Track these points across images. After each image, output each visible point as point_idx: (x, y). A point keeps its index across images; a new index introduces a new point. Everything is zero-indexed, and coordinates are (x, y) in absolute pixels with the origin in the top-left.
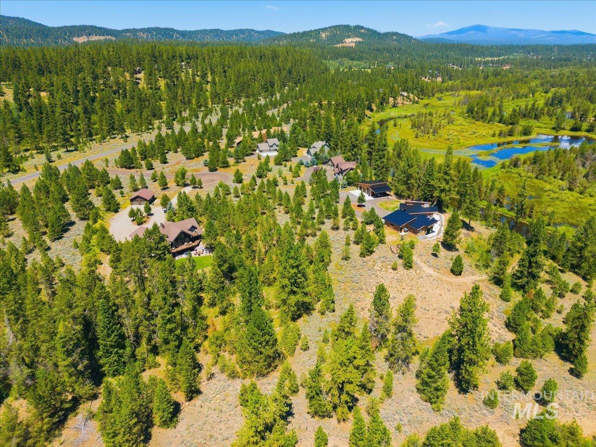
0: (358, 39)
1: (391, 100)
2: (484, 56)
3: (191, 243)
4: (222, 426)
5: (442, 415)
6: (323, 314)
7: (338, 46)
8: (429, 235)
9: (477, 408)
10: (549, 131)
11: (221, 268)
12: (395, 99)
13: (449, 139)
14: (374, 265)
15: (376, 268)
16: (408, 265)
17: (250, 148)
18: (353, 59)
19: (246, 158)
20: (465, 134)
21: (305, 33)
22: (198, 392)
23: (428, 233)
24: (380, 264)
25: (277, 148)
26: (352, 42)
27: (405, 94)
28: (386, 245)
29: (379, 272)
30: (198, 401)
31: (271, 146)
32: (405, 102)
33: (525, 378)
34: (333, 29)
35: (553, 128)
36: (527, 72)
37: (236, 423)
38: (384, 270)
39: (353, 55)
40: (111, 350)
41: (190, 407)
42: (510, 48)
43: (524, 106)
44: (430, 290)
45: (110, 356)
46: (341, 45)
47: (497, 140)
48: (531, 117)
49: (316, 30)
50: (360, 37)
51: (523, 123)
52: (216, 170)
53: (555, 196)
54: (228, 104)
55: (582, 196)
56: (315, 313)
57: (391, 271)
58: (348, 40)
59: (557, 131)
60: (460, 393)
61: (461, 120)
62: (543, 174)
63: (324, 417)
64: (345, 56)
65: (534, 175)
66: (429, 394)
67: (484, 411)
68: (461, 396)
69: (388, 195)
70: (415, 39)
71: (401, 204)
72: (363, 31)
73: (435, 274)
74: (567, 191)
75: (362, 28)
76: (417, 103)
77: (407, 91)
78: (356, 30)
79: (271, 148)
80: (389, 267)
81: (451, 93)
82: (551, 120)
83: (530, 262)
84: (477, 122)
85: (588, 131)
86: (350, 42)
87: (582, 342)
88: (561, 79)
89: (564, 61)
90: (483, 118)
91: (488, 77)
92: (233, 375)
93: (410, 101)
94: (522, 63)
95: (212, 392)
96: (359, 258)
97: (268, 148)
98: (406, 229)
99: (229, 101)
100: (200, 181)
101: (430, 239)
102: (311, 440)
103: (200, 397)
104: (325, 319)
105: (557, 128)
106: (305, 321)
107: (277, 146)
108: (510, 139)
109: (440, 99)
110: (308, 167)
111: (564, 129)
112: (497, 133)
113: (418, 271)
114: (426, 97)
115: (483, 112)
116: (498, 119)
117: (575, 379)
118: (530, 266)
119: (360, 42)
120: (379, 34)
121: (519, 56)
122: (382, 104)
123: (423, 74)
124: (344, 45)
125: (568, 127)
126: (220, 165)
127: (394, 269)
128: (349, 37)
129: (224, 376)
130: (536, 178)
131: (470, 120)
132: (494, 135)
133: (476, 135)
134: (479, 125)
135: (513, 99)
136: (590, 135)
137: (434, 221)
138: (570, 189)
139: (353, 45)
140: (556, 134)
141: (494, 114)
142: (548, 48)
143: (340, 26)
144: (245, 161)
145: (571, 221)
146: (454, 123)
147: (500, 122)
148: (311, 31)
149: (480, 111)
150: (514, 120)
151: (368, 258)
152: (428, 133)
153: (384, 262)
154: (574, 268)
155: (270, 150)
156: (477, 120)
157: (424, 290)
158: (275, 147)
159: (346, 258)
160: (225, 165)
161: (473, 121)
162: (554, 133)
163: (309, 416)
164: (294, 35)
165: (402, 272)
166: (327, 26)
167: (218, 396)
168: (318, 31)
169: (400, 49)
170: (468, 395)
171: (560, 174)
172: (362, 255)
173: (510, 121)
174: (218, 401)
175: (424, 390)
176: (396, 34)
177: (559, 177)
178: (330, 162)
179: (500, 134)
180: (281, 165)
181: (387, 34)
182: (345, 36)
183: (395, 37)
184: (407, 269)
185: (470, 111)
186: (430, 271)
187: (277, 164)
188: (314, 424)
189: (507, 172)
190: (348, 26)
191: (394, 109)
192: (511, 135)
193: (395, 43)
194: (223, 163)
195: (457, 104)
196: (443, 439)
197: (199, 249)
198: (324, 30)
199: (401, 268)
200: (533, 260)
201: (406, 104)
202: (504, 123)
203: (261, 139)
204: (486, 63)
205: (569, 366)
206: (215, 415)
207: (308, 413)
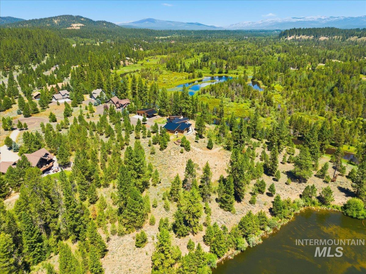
0: (81, 25)
1: (122, 62)
2: (159, 36)
3: (47, 165)
4: (132, 262)
5: (237, 214)
6: (155, 185)
7: (68, 28)
8: (189, 133)
9: (249, 207)
10: (209, 74)
11: (85, 174)
12: (124, 61)
13: (165, 83)
14: (170, 153)
15: (172, 154)
16: (188, 149)
17: (49, 98)
18: (83, 38)
19: (49, 105)
20: (171, 79)
21: (41, 19)
22: (106, 251)
23: (188, 132)
24: (173, 152)
25: (69, 96)
26: (77, 26)
27: (128, 58)
28: (171, 142)
29: (175, 156)
30: (108, 255)
31: (64, 96)
32: (130, 63)
33: (262, 186)
34: (61, 18)
35: (211, 73)
36: (185, 45)
37: (140, 257)
38: (177, 154)
39: (82, 35)
40: (35, 245)
41: (106, 261)
42: (170, 32)
43: (194, 63)
44: (203, 159)
45: (34, 250)
46: (70, 28)
47: (188, 81)
48: (198, 68)
49: (49, 18)
50: (82, 23)
51: (197, 72)
52: (30, 116)
53: (228, 105)
54: (8, 70)
55: (239, 104)
56: (151, 186)
57: (180, 154)
58: (75, 25)
59: (213, 74)
60: (238, 203)
61: (165, 72)
62: (219, 96)
63: (185, 236)
64: (77, 35)
65: (214, 97)
66: (228, 207)
67: (252, 207)
68: (239, 204)
69: (155, 116)
70: (117, 26)
71: (167, 119)
72: (82, 19)
73: (201, 151)
74: (232, 102)
75: (82, 17)
76: (136, 63)
77: (129, 57)
78: (78, 19)
79: (64, 97)
80: (179, 152)
81: (152, 57)
82: (208, 69)
83: (240, 136)
84: (174, 72)
85: (226, 73)
86: (76, 26)
87: (276, 165)
88: (203, 48)
89: (198, 39)
90: (176, 70)
91: (167, 47)
92: (122, 234)
93: (133, 62)
94: (180, 40)
95: (114, 248)
96: (160, 151)
97: (62, 97)
98: (177, 132)
99: (7, 68)
100: (25, 124)
101: (190, 134)
102: (185, 249)
103: (108, 253)
104: (157, 188)
105: (212, 73)
106: (147, 192)
107: (68, 95)
108: (193, 80)
109: (147, 60)
110: (96, 106)
111: (215, 73)
112: (187, 77)
113: (194, 151)
114: (140, 60)
115: (175, 67)
116: (184, 70)
117: (276, 182)
118: (241, 138)
119: (83, 26)
120: (94, 22)
121: (177, 36)
122: (117, 64)
123: (131, 46)
124: (72, 28)
125: (217, 72)
126: (32, 112)
127: (182, 153)
128: (74, 23)
129: (116, 236)
130: (216, 98)
131: (169, 71)
132: (186, 79)
133: (178, 79)
134: (176, 74)
135: (185, 59)
136: (227, 75)
137: (190, 125)
138: (233, 101)
139: (79, 28)
140: (213, 76)
141: (181, 67)
142: (189, 32)
143: (66, 15)
144: (48, 108)
145: (240, 116)
146: (163, 73)
147: (185, 71)
148: (45, 19)
149: (174, 66)
150: (192, 70)
151: (165, 150)
152: (152, 80)
153: (175, 150)
154: (253, 136)
155: (63, 98)
156: (174, 71)
157: (200, 160)
158: (66, 96)
159: (153, 153)
160: (36, 112)
161: (172, 72)
162: (211, 75)
163: (177, 239)
164: (33, 21)
165: (186, 153)
166: (57, 15)
167: (119, 248)
168: (51, 19)
169: (111, 31)
170: (242, 202)
171: (225, 95)
172: (161, 149)
173: (190, 71)
174: (121, 251)
175: (225, 206)
176: (105, 22)
177: (225, 96)
178: (111, 101)
179: (189, 78)
180: (77, 106)
181: (99, 22)
182: (71, 22)
183: (105, 24)
184: (188, 151)
185: (168, 66)
186: (199, 150)
187: (74, 107)
188: (182, 241)
189: (202, 97)
190: (71, 16)
191: (124, 67)
192: (194, 78)
193: (106, 27)
194: (35, 110)
195: (158, 63)
196: (248, 222)
197: (54, 168)
198: (56, 18)
199: (185, 151)
200: (241, 134)
201: (131, 64)
202: (187, 72)
203: (54, 91)
204: (162, 40)
205: (272, 177)
206: (124, 259)
207: (176, 237)
